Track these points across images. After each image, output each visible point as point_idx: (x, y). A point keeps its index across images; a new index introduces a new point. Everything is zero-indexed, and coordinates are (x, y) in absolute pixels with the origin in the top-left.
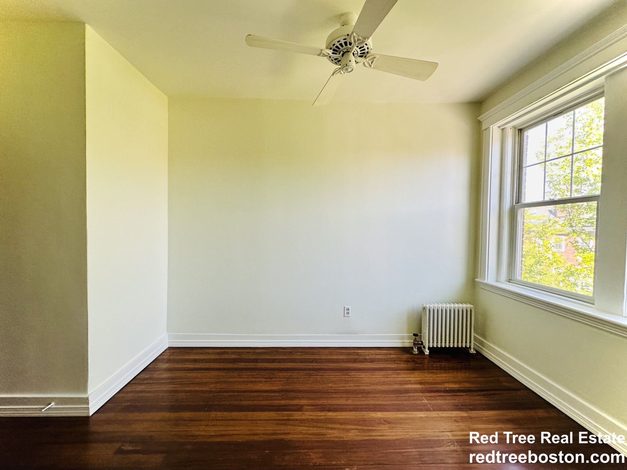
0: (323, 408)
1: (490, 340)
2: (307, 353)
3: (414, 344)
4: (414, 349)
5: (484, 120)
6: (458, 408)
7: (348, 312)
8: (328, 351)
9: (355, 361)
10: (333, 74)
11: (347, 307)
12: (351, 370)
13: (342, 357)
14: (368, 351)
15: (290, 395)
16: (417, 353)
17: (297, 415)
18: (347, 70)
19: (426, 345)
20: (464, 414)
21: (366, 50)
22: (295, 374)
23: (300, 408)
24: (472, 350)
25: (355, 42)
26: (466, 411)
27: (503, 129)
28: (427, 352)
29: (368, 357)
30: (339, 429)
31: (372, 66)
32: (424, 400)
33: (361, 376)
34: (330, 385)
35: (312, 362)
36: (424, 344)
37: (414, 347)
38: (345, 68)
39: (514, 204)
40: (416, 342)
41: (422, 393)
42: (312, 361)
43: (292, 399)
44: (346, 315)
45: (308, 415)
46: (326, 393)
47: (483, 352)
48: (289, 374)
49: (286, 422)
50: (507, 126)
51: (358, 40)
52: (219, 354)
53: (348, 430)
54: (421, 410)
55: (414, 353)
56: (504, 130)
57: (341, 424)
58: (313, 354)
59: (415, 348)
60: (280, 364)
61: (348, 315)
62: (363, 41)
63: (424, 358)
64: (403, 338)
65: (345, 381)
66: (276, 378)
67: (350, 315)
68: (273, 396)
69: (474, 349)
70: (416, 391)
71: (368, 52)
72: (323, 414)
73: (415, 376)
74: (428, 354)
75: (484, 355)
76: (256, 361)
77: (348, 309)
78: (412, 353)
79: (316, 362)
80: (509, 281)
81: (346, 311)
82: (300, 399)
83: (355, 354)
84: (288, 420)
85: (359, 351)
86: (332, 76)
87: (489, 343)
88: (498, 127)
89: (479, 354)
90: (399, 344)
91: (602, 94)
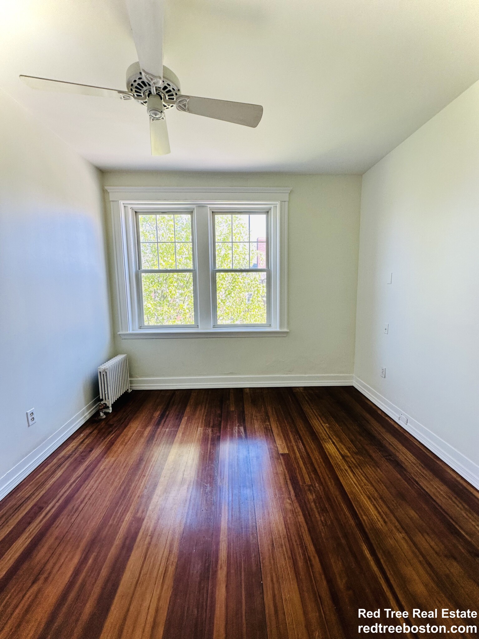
1: (137, 376)
3: (100, 410)
4: (102, 415)
5: (111, 192)
7: (32, 418)
9: (79, 461)
13: (59, 473)
14: (68, 448)
16: (104, 416)
19: (109, 404)
24: (129, 390)
28: (110, 410)
29: (81, 450)
39: (138, 269)
40: (102, 407)
41: (157, 428)
44: (31, 423)
47: (135, 387)
50: (129, 206)
54: (175, 434)
56: (126, 208)
59: (102, 413)
61: (33, 422)
63: (114, 417)
64: (83, 413)
67: (35, 420)
69: (131, 389)
70: (154, 431)
74: (112, 411)
75: (136, 389)
77: (32, 413)
80: (140, 328)
81: (30, 418)
83: (62, 460)
86: (116, 92)
87: (137, 379)
88: (123, 204)
89: (133, 391)
90: (83, 421)
91: (191, 212)
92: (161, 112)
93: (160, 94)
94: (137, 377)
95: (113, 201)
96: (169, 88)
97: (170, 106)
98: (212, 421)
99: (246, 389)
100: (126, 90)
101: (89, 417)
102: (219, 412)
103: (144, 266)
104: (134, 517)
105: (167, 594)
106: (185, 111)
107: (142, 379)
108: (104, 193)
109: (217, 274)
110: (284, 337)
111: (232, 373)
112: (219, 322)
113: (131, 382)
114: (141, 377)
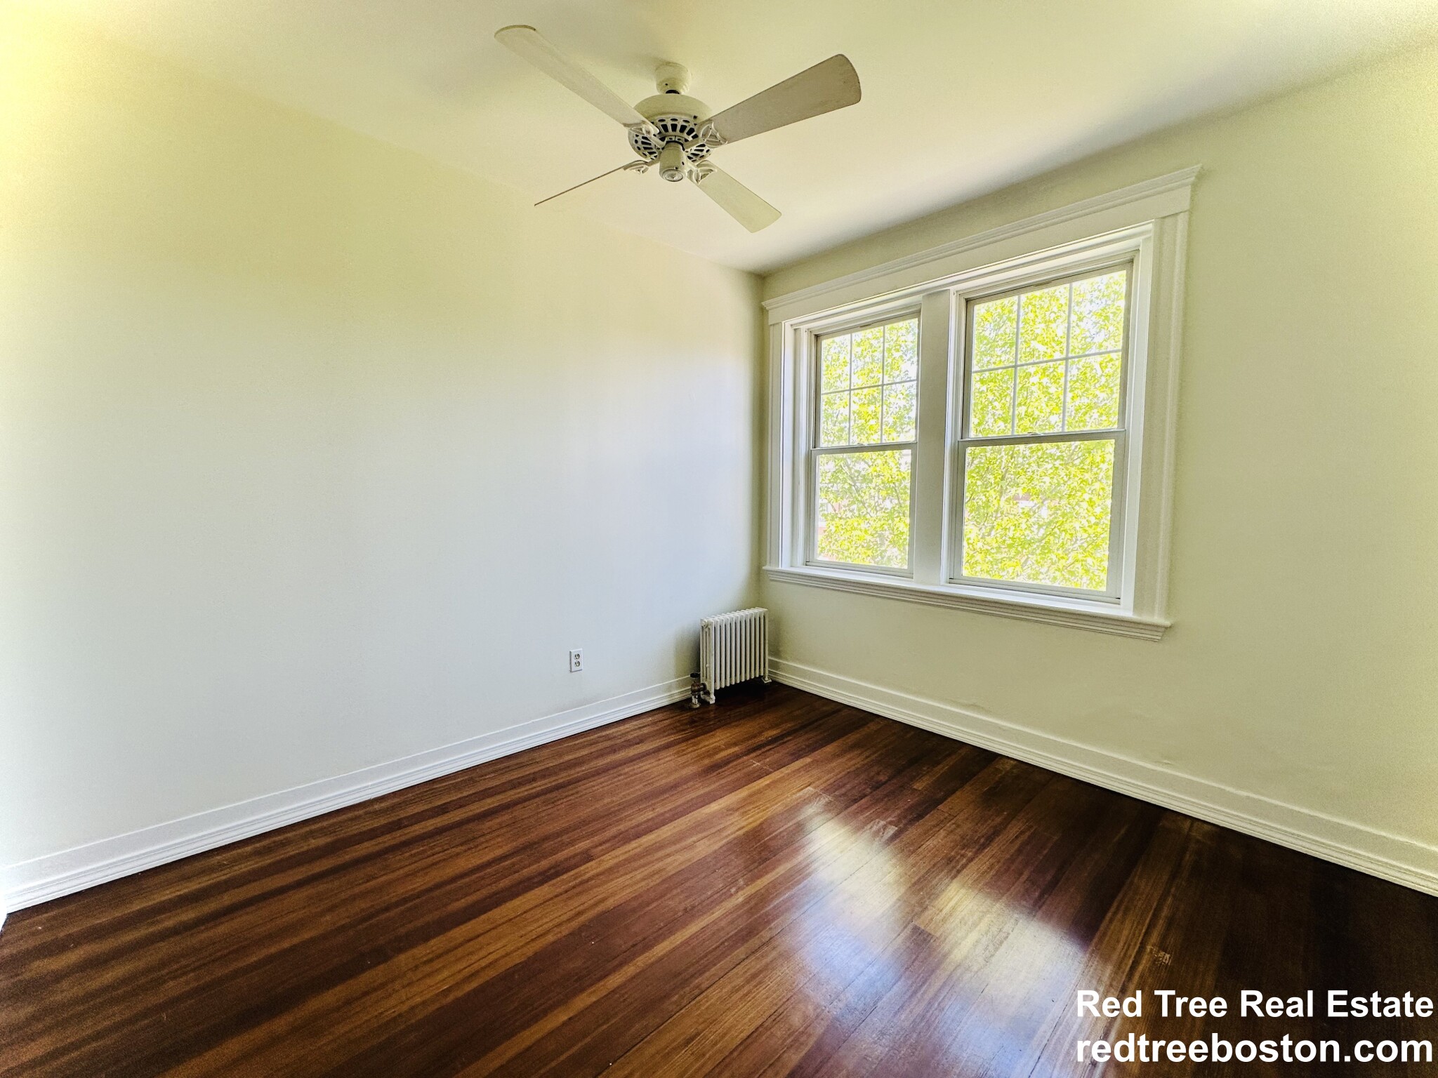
0: (625, 838)
2: (508, 769)
3: (693, 692)
4: (693, 701)
5: (771, 309)
6: (797, 756)
7: (578, 660)
8: (546, 752)
9: (614, 750)
10: (625, 168)
11: (574, 652)
12: (621, 765)
13: (584, 752)
14: (622, 728)
15: (547, 845)
16: (698, 706)
17: (591, 868)
18: (673, 176)
19: (711, 688)
20: (808, 760)
21: (704, 153)
22: (518, 812)
23: (587, 857)
24: (767, 679)
25: (704, 135)
26: (807, 756)
27: (795, 330)
28: (712, 699)
29: (630, 737)
30: (677, 852)
31: (700, 183)
32: (754, 763)
33: (644, 768)
34: (606, 801)
35: (534, 780)
36: (708, 688)
37: (693, 697)
38: (670, 173)
39: (811, 449)
40: (696, 688)
41: (746, 755)
42: (533, 778)
43: (554, 852)
44: (574, 668)
45: (609, 860)
46: (609, 816)
47: (779, 677)
48: (505, 817)
49: (583, 886)
50: (801, 327)
51: (711, 135)
52: (258, 853)
53: (691, 847)
54: (760, 777)
55: (695, 707)
56: (798, 332)
57: (674, 843)
58: (521, 766)
59: (695, 697)
60: (463, 810)
61: (578, 668)
62: (721, 142)
63: (709, 712)
64: (669, 688)
65: (626, 784)
66: (484, 835)
67: (582, 666)
68: (513, 864)
69: (769, 677)
70: (737, 756)
71: (702, 156)
72: (634, 844)
73: (719, 739)
74: (714, 702)
75: (781, 681)
76: (398, 825)
77: (578, 655)
78: (691, 709)
79: (544, 777)
80: (807, 563)
81: (574, 661)
82: (572, 843)
83: (601, 739)
84: (581, 883)
85: (608, 732)
86: (622, 170)
87: (787, 663)
88: (792, 325)
89: (774, 683)
90: (665, 700)
91: (917, 313)
92: (676, 168)
93: (673, 140)
94: (787, 660)
95: (774, 325)
96: (680, 123)
97: (705, 152)
98: (848, 786)
99: (1006, 760)
100: (637, 157)
101: (678, 700)
102: (882, 778)
103: (823, 443)
104: (588, 850)
105: (517, 959)
106: (721, 144)
107: (795, 665)
108: (761, 313)
109: (969, 450)
110: (1153, 640)
111: (974, 707)
112: (966, 572)
113: (774, 665)
114: (793, 661)
